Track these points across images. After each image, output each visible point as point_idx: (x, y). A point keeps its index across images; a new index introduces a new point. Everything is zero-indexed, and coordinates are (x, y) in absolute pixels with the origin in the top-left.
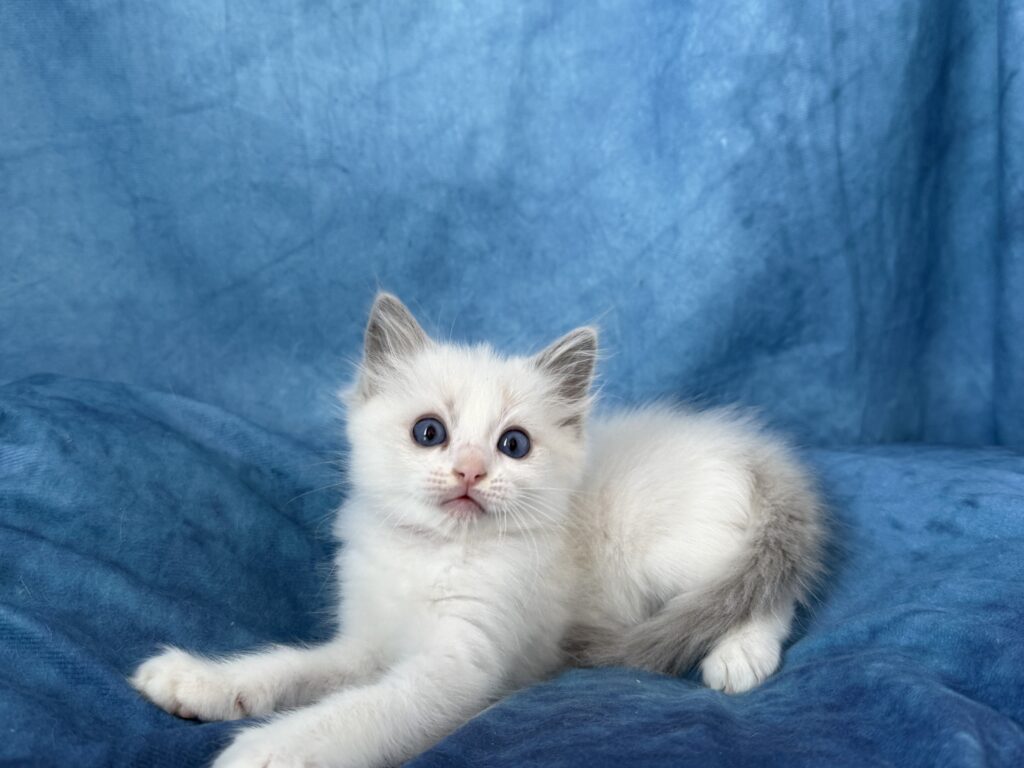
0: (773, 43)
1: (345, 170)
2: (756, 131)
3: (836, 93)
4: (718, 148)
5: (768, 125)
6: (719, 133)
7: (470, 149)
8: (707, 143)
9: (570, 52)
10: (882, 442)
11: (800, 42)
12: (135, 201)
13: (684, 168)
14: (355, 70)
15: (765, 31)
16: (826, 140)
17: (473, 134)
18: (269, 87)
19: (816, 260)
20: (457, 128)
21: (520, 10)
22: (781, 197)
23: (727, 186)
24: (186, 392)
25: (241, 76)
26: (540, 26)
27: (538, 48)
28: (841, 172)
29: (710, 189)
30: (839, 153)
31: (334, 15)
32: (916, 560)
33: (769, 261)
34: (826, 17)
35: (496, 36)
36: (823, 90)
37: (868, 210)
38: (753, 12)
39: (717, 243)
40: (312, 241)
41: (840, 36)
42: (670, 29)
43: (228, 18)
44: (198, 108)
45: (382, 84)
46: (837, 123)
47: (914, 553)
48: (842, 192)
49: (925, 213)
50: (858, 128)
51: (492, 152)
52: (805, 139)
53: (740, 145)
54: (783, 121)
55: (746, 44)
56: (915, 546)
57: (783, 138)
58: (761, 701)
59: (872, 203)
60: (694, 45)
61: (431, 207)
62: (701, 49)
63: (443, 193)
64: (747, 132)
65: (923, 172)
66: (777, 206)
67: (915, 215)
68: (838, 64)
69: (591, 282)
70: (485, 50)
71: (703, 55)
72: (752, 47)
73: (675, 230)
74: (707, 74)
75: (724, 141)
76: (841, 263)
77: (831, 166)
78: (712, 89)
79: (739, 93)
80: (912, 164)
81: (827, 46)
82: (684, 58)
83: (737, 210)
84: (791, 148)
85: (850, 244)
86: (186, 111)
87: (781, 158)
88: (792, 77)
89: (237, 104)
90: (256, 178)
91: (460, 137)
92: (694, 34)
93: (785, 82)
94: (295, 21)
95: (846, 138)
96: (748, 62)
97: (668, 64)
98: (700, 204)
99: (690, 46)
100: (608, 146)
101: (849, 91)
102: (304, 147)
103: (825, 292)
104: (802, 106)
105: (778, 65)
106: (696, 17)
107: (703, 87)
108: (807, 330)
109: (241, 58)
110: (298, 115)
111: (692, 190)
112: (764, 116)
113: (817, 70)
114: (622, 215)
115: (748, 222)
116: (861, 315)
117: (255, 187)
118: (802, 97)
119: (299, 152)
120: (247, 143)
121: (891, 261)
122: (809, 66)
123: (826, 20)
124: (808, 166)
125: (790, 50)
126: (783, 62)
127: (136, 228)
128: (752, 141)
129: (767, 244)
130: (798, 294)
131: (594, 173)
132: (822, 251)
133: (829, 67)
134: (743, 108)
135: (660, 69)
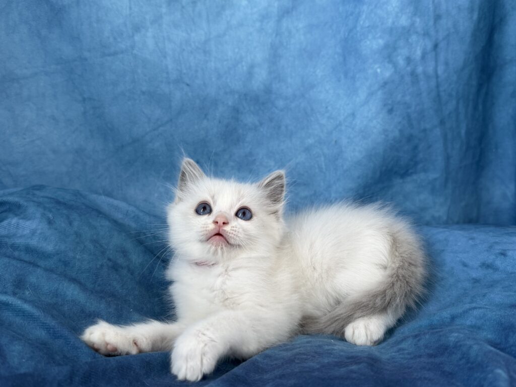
0: (404, 21)
1: (188, 85)
2: (395, 65)
3: (436, 46)
4: (376, 74)
5: (401, 62)
6: (376, 66)
7: (250, 74)
8: (370, 71)
9: (301, 25)
10: (458, 223)
11: (418, 20)
12: (84, 100)
13: (358, 84)
14: (193, 35)
15: (400, 15)
16: (430, 70)
17: (252, 67)
18: (150, 43)
19: (425, 130)
20: (244, 63)
21: (276, 4)
22: (408, 98)
23: (380, 93)
24: (109, 195)
25: (137, 38)
26: (286, 12)
27: (285, 23)
28: (438, 86)
29: (371, 94)
30: (437, 77)
31: (183, 7)
32: (475, 282)
33: (401, 131)
34: (431, 7)
35: (264, 17)
36: (429, 45)
37: (451, 106)
38: (394, 5)
39: (375, 122)
40: (171, 120)
41: (438, 17)
42: (352, 14)
43: (130, 8)
44: (115, 54)
45: (207, 41)
46: (436, 61)
47: (473, 279)
48: (439, 95)
49: (480, 107)
50: (447, 64)
51: (261, 76)
52: (420, 69)
53: (387, 72)
54: (409, 60)
55: (390, 21)
56: (474, 276)
57: (409, 69)
58: (395, 352)
59: (454, 102)
60: (364, 22)
61: (230, 103)
62: (367, 25)
63: (236, 96)
64: (390, 66)
65: (480, 86)
66: (405, 103)
67: (475, 108)
68: (437, 32)
69: (310, 141)
70: (258, 24)
71: (368, 27)
72: (393, 23)
73: (353, 115)
74: (370, 37)
75: (379, 70)
76: (438, 132)
77: (433, 83)
78: (373, 44)
79: (386, 46)
80: (474, 82)
81: (431, 23)
82: (358, 29)
83: (385, 105)
84: (413, 74)
85: (442, 122)
86: (109, 55)
87: (408, 79)
88: (414, 38)
89: (135, 52)
90: (144, 89)
91: (245, 68)
92: (364, 16)
93: (410, 40)
94: (164, 10)
95: (441, 69)
96: (391, 29)
97: (351, 31)
98: (366, 102)
99: (361, 22)
100: (320, 73)
101: (442, 45)
102: (167, 73)
103: (430, 147)
104: (419, 53)
105: (407, 32)
106: (365, 8)
107: (368, 42)
108: (420, 166)
109: (137, 28)
110: (165, 57)
111: (362, 95)
112: (399, 58)
113: (426, 34)
114: (327, 107)
115: (390, 111)
116: (448, 158)
117: (143, 93)
118: (419, 48)
119: (165, 75)
120: (139, 71)
121: (463, 132)
122: (422, 32)
123: (431, 9)
124: (422, 83)
125: (413, 24)
126: (409, 31)
127: (85, 113)
128: (393, 70)
129: (400, 123)
130: (416, 148)
131: (312, 86)
132: (428, 126)
133: (432, 33)
134: (388, 53)
135: (347, 34)
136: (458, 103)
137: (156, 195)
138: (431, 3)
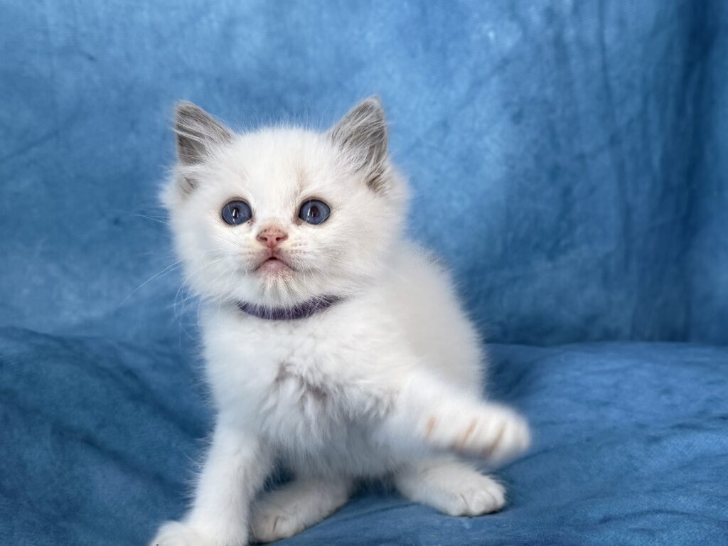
1: (91, 58)
2: (524, 25)
4: (485, 40)
5: (535, 17)
6: (486, 27)
7: (227, 38)
8: (475, 37)
13: (452, 62)
16: (590, 35)
17: (231, 22)
19: (582, 157)
20: (212, 15)
22: (549, 92)
23: (495, 80)
28: (605, 68)
29: (477, 84)
30: (603, 48)
33: (538, 158)
37: (632, 107)
39: (487, 139)
40: (56, 133)
46: (601, 18)
48: (607, 87)
49: (689, 109)
50: (622, 23)
52: (570, 34)
53: (508, 39)
54: (550, 14)
57: (550, 32)
59: (638, 100)
63: (200, 84)
64: (515, 26)
65: (689, 67)
66: (545, 102)
67: (680, 111)
73: (444, 125)
75: (491, 35)
76: (606, 159)
77: (596, 62)
80: (677, 60)
83: (506, 105)
84: (558, 43)
85: (614, 140)
87: (549, 53)
91: (215, 25)
95: (610, 34)
98: (470, 99)
100: (373, 38)
102: (46, 33)
103: (592, 190)
108: (579, 230)
111: (461, 86)
112: (532, 9)
115: (517, 118)
116: (627, 212)
121: (656, 160)
124: (573, 62)
128: (519, 35)
129: (535, 141)
130: (567, 191)
131: (358, 65)
132: (588, 148)
136: (645, 101)
137: (26, 291)
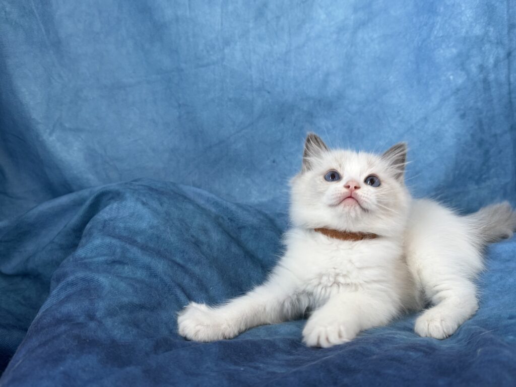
0: (478, 30)
1: (269, 92)
2: (468, 73)
3: (509, 54)
4: (449, 79)
5: (474, 69)
6: (449, 73)
7: (325, 82)
8: (443, 78)
9: (375, 36)
11: (492, 29)
12: (180, 105)
13: (431, 90)
14: (275, 47)
15: (474, 24)
16: (503, 78)
17: (327, 75)
18: (238, 55)
19: (495, 135)
20: (320, 72)
21: (352, 17)
22: (479, 104)
23: (452, 99)
24: (199, 187)
25: (226, 51)
26: (361, 25)
27: (360, 35)
28: (510, 93)
29: (444, 100)
30: (510, 84)
31: (268, 22)
33: (473, 136)
34: (506, 17)
35: (341, 30)
36: (502, 53)
38: (468, 16)
39: (447, 126)
40: (252, 123)
41: (512, 27)
42: (425, 25)
43: (222, 24)
44: (208, 65)
45: (288, 52)
46: (509, 69)
48: (510, 102)
51: (336, 83)
52: (492, 77)
53: (458, 79)
54: (482, 68)
55: (464, 30)
57: (481, 76)
60: (437, 32)
61: (305, 108)
62: (441, 35)
63: (312, 102)
64: (463, 73)
66: (477, 109)
68: (511, 40)
70: (334, 36)
71: (441, 37)
72: (467, 32)
73: (425, 119)
74: (444, 46)
75: (451, 77)
76: (508, 137)
77: (505, 90)
78: (446, 52)
79: (460, 55)
81: (505, 32)
82: (432, 38)
83: (457, 110)
84: (485, 81)
86: (203, 66)
87: (480, 86)
88: (487, 46)
89: (224, 63)
90: (231, 96)
91: (321, 76)
92: (438, 27)
93: (483, 49)
94: (251, 25)
95: (513, 77)
96: (465, 38)
97: (424, 41)
99: (435, 33)
100: (392, 79)
102: (252, 82)
103: (500, 152)
104: (492, 60)
105: (481, 41)
106: (439, 19)
107: (442, 51)
108: (493, 171)
109: (227, 43)
110: (250, 68)
111: (435, 100)
112: (472, 65)
113: (499, 43)
114: (398, 112)
115: (463, 116)
117: (230, 100)
118: (492, 56)
119: (249, 84)
120: (228, 80)
122: (496, 41)
123: (506, 18)
124: (493, 90)
125: (486, 33)
126: (483, 40)
127: (180, 117)
128: (466, 77)
129: (472, 127)
130: (487, 152)
131: (385, 92)
132: (498, 132)
133: (506, 41)
134: (461, 61)
135: (420, 43)
137: (237, 190)
138: (506, 12)
